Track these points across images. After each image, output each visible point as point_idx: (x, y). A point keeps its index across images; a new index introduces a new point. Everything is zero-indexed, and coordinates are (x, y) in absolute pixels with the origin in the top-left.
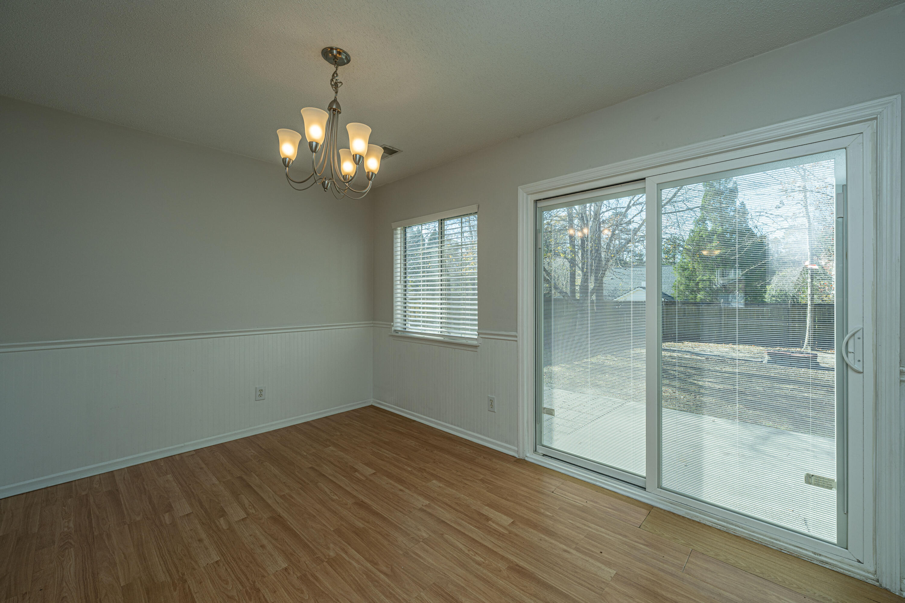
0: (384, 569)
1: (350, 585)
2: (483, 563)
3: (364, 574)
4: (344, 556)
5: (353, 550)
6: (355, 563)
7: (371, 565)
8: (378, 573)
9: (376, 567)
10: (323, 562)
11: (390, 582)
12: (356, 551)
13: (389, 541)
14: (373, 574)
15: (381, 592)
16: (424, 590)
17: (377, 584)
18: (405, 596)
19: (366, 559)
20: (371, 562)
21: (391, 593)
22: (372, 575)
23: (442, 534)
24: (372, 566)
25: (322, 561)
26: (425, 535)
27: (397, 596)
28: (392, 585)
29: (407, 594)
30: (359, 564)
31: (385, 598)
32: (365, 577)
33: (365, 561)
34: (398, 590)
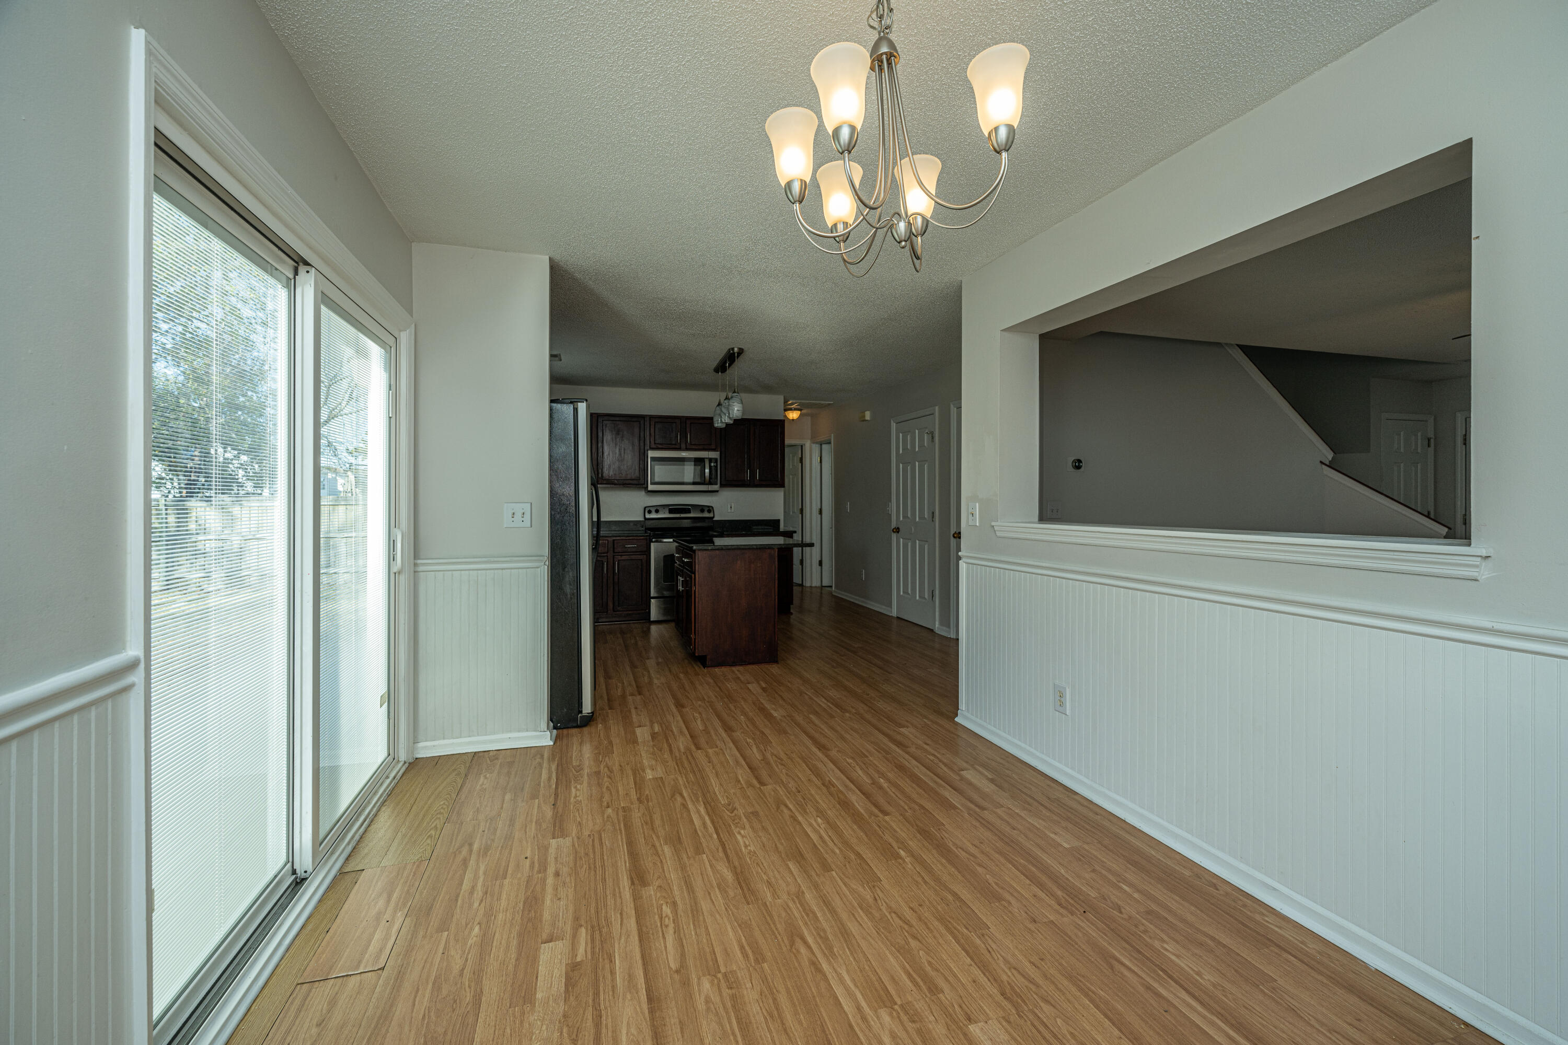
0: (803, 950)
1: (859, 946)
2: (667, 903)
3: (835, 955)
4: (863, 1004)
5: (846, 1008)
6: (846, 979)
7: (821, 965)
8: (813, 946)
9: (814, 959)
10: (901, 1004)
11: (803, 928)
12: (840, 1004)
13: (775, 1000)
14: (822, 950)
15: (819, 921)
16: (765, 903)
17: (822, 934)
18: (791, 905)
19: (826, 979)
20: (819, 970)
21: (807, 915)
22: (824, 948)
23: (677, 972)
24: (820, 962)
25: (903, 1006)
26: (706, 985)
27: (800, 908)
28: (801, 923)
29: (788, 906)
30: (841, 974)
31: (817, 912)
32: (835, 950)
33: (830, 977)
34: (796, 915)
